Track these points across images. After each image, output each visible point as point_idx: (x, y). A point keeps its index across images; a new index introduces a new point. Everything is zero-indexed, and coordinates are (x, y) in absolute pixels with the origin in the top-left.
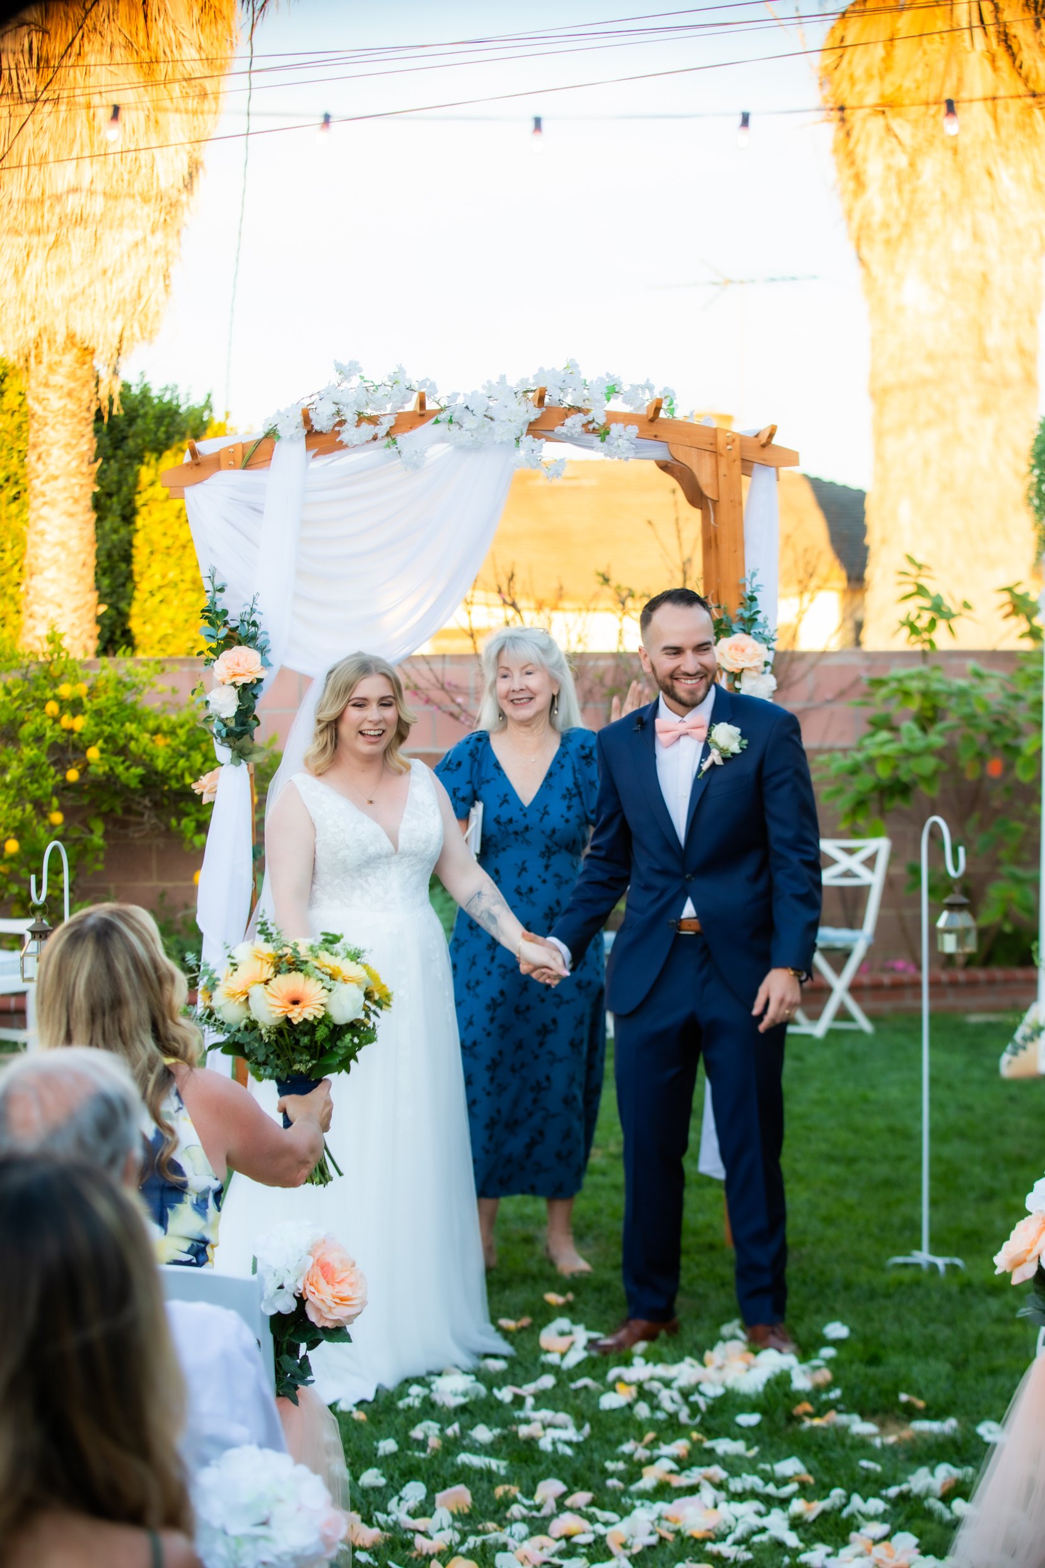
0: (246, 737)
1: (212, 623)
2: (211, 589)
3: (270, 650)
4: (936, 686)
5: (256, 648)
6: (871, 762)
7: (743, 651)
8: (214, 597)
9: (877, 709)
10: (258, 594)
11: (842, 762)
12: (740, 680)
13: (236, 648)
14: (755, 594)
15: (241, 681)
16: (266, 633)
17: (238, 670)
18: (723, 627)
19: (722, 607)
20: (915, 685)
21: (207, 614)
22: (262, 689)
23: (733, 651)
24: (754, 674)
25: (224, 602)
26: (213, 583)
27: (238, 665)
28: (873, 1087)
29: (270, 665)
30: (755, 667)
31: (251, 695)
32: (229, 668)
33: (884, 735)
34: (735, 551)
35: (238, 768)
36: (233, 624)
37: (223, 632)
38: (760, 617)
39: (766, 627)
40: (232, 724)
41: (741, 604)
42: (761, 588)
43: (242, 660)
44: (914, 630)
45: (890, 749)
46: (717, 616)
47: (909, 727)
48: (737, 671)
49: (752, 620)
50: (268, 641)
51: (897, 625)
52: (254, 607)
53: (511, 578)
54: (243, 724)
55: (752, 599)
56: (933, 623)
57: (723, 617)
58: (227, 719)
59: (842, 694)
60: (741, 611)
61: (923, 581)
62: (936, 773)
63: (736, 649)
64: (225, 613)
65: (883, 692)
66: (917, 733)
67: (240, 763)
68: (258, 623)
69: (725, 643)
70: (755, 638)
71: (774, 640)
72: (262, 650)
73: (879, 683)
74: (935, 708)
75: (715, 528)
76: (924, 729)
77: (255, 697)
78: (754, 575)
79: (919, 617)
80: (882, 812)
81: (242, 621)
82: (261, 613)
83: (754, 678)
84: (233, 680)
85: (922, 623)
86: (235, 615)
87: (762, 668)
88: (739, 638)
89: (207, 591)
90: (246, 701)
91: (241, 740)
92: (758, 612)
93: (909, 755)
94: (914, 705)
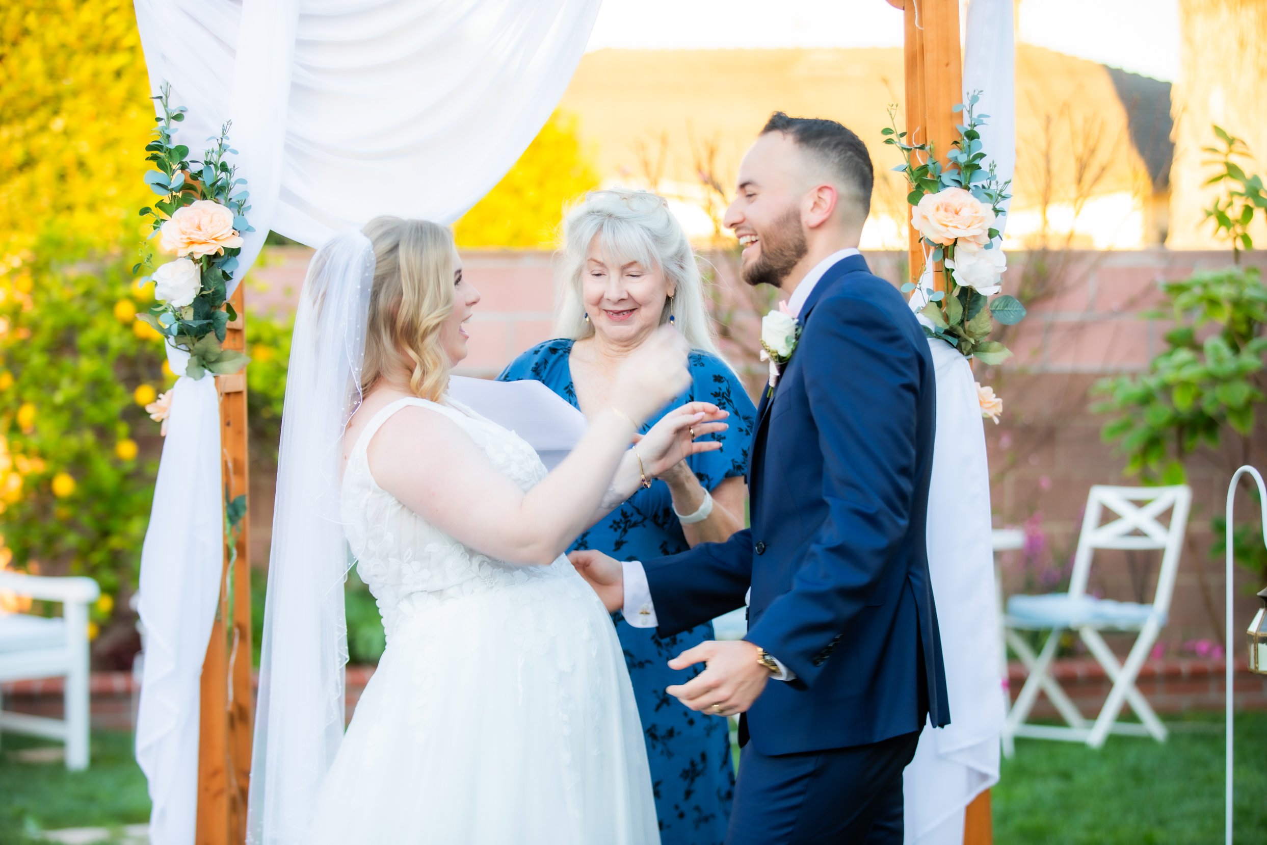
0: (211, 337)
1: (162, 166)
2: (164, 116)
3: (250, 207)
4: (1250, 293)
5: (230, 204)
6: (1167, 389)
7: (957, 213)
8: (167, 127)
9: (1177, 323)
10: (230, 123)
11: (1131, 389)
12: (953, 257)
13: (198, 204)
14: (975, 129)
15: (202, 251)
16: (243, 181)
17: (196, 236)
18: (929, 177)
19: (927, 148)
20: (1224, 292)
21: (155, 152)
22: (237, 264)
23: (942, 212)
24: (973, 247)
25: (180, 134)
26: (166, 106)
27: (199, 228)
28: (1162, 823)
29: (249, 229)
30: (974, 237)
31: (219, 272)
32: (184, 233)
33: (1184, 355)
34: (947, 65)
35: (200, 381)
36: (194, 168)
37: (178, 179)
38: (982, 163)
39: (994, 177)
40: (189, 316)
41: (956, 143)
42: (985, 120)
43: (205, 222)
44: (1222, 219)
45: (1192, 373)
46: (920, 160)
47: (1215, 344)
48: (947, 243)
49: (972, 167)
50: (246, 193)
51: (1201, 215)
52: (225, 142)
53: (712, 153)
54: (209, 316)
55: (972, 136)
56: (1248, 212)
57: (929, 163)
58: (182, 307)
59: (1132, 304)
60: (954, 153)
61: (1235, 159)
62: (1250, 403)
63: (946, 210)
64: (183, 151)
65: (1184, 299)
66: (1225, 351)
67: (203, 375)
68: (230, 166)
69: (929, 200)
70: (976, 195)
71: (1004, 197)
72: (239, 207)
73: (1178, 289)
74: (1250, 321)
75: (921, 32)
76: (1236, 349)
77: (227, 277)
78: (975, 99)
79: (1230, 204)
80: (1181, 453)
81: (208, 163)
82: (235, 152)
83: (974, 254)
84: (189, 251)
85: (1234, 213)
86: (197, 153)
87: (986, 240)
88: (952, 195)
89: (158, 119)
90: (212, 283)
91: (203, 341)
92: (982, 156)
93: (1215, 380)
94: (1223, 317)
